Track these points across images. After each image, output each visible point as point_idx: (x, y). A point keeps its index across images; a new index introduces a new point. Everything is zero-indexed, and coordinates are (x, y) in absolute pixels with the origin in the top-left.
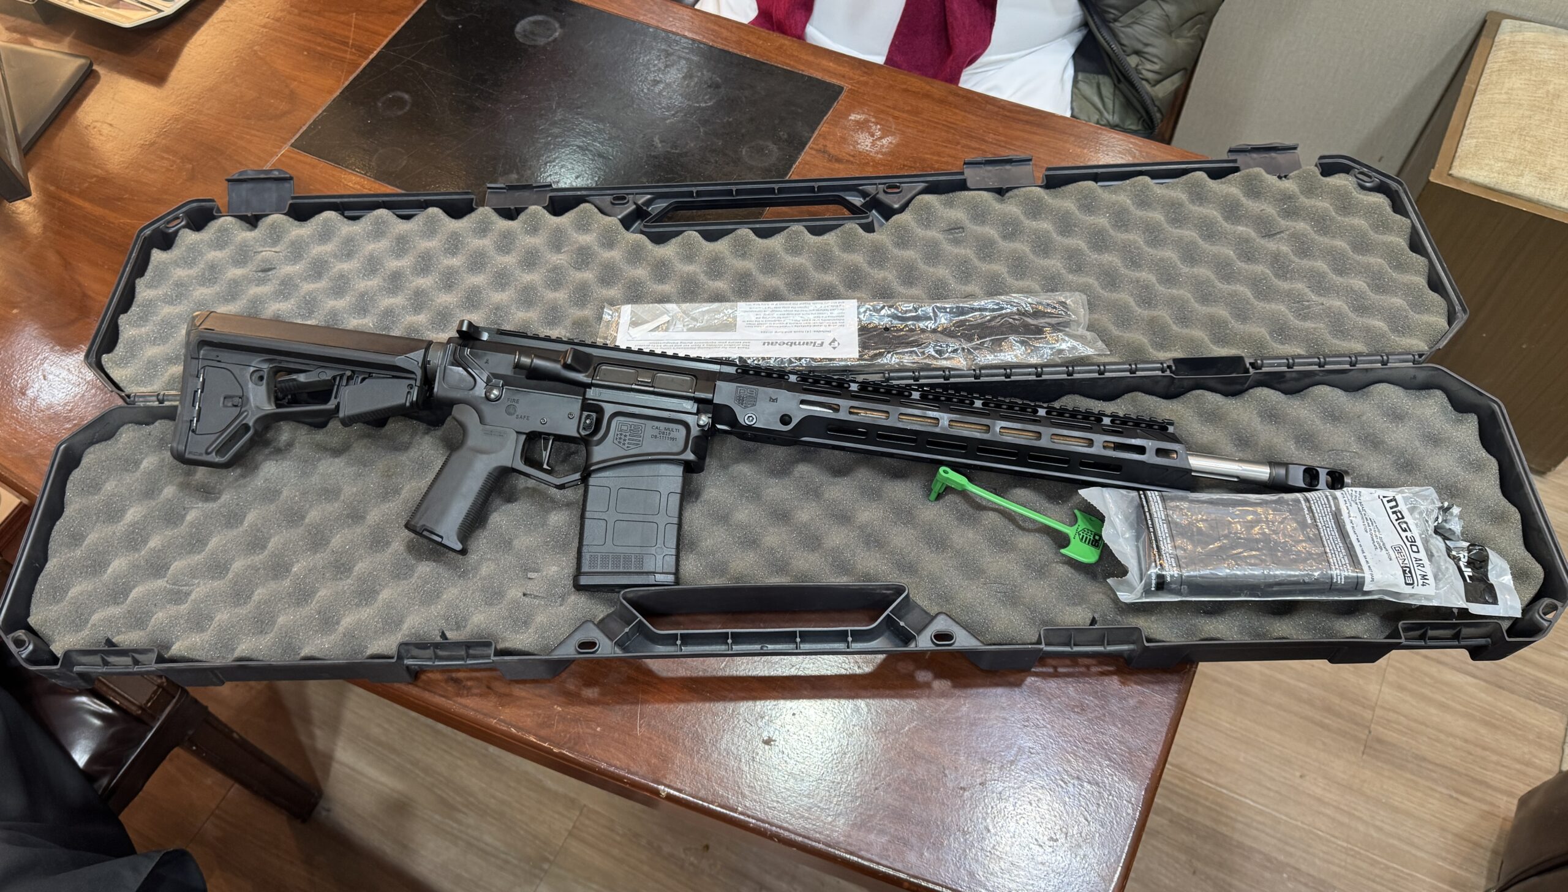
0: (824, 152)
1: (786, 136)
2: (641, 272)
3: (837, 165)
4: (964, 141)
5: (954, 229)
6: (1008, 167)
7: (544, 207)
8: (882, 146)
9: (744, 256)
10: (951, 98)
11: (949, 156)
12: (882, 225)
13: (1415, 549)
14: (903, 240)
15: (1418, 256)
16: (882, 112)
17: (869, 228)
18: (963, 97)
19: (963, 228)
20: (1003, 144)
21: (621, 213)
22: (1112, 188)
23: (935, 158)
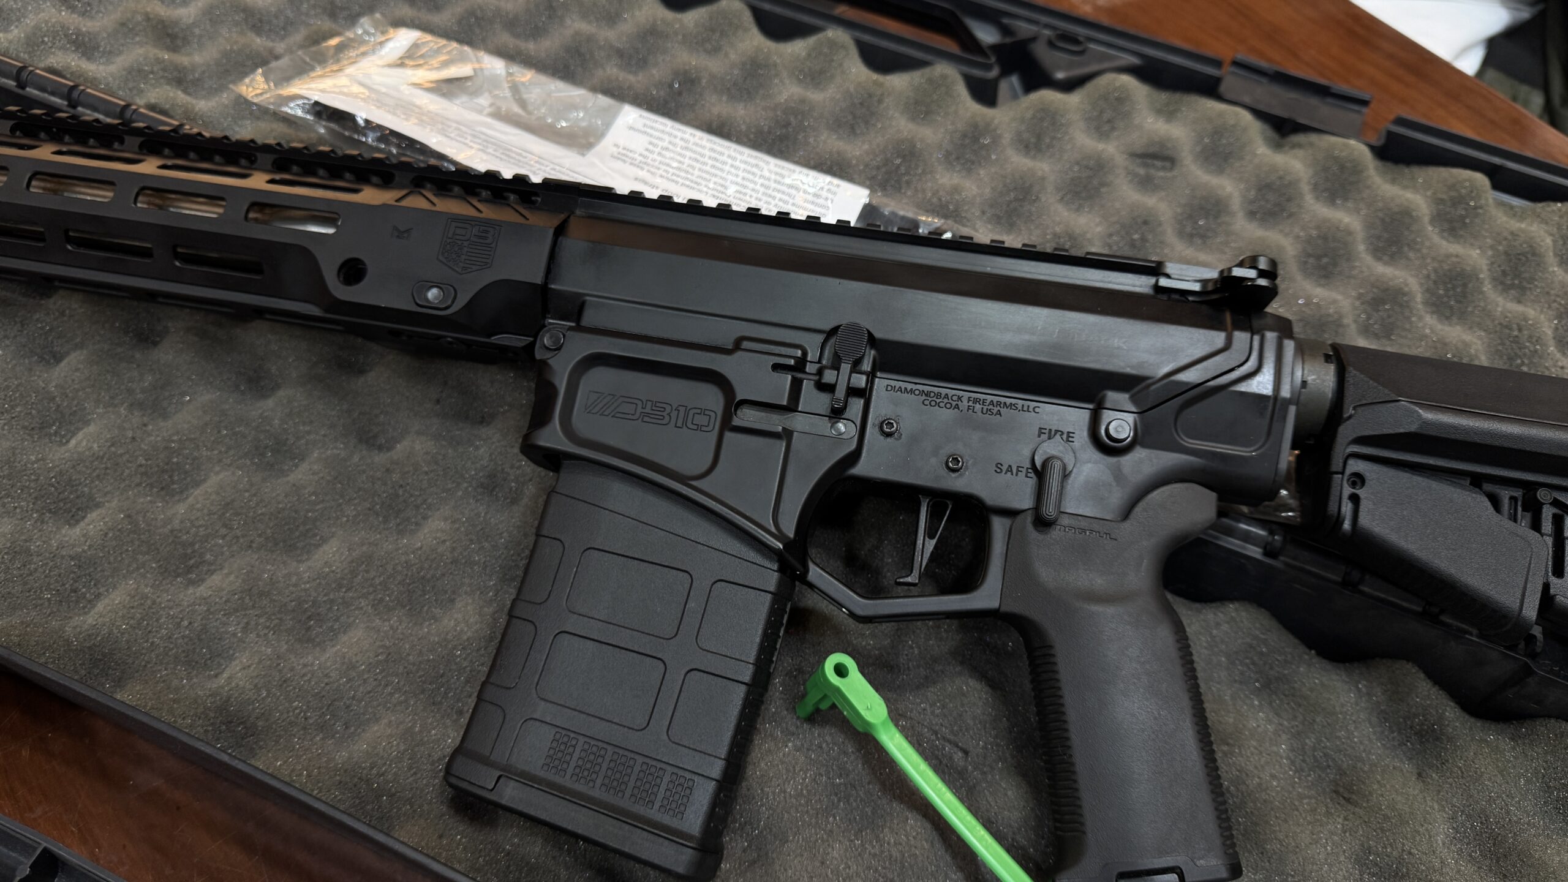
5: (1153, 158)
6: (1314, 102)
9: (712, 50)
12: (1016, 97)
14: (1039, 138)
17: (983, 93)
19: (1172, 162)
22: (1523, 210)
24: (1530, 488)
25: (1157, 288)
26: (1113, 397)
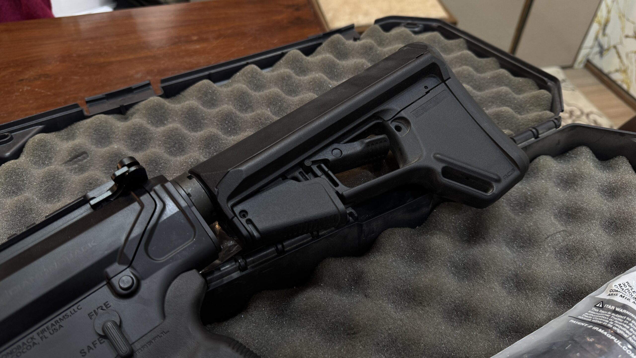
5: (77, 157)
19: (85, 153)
24: (301, 164)
25: (93, 207)
26: (111, 270)
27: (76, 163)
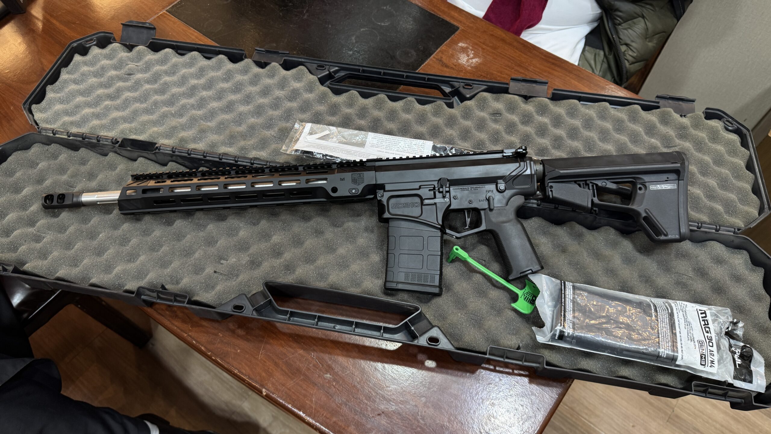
0: (440, 61)
1: (422, 49)
2: (322, 108)
3: (445, 69)
4: (516, 68)
5: (496, 114)
6: (534, 85)
7: (280, 65)
8: (472, 63)
9: (380, 109)
10: (515, 44)
11: (507, 74)
12: (459, 104)
13: (711, 344)
14: (467, 115)
15: (750, 173)
16: (477, 44)
17: (450, 106)
18: (522, 44)
19: (501, 114)
20: (537, 73)
21: (320, 75)
22: (587, 106)
23: (499, 74)
24: (586, 181)
25: (503, 156)
26: (499, 181)
27: (495, 116)
